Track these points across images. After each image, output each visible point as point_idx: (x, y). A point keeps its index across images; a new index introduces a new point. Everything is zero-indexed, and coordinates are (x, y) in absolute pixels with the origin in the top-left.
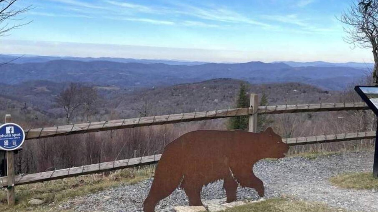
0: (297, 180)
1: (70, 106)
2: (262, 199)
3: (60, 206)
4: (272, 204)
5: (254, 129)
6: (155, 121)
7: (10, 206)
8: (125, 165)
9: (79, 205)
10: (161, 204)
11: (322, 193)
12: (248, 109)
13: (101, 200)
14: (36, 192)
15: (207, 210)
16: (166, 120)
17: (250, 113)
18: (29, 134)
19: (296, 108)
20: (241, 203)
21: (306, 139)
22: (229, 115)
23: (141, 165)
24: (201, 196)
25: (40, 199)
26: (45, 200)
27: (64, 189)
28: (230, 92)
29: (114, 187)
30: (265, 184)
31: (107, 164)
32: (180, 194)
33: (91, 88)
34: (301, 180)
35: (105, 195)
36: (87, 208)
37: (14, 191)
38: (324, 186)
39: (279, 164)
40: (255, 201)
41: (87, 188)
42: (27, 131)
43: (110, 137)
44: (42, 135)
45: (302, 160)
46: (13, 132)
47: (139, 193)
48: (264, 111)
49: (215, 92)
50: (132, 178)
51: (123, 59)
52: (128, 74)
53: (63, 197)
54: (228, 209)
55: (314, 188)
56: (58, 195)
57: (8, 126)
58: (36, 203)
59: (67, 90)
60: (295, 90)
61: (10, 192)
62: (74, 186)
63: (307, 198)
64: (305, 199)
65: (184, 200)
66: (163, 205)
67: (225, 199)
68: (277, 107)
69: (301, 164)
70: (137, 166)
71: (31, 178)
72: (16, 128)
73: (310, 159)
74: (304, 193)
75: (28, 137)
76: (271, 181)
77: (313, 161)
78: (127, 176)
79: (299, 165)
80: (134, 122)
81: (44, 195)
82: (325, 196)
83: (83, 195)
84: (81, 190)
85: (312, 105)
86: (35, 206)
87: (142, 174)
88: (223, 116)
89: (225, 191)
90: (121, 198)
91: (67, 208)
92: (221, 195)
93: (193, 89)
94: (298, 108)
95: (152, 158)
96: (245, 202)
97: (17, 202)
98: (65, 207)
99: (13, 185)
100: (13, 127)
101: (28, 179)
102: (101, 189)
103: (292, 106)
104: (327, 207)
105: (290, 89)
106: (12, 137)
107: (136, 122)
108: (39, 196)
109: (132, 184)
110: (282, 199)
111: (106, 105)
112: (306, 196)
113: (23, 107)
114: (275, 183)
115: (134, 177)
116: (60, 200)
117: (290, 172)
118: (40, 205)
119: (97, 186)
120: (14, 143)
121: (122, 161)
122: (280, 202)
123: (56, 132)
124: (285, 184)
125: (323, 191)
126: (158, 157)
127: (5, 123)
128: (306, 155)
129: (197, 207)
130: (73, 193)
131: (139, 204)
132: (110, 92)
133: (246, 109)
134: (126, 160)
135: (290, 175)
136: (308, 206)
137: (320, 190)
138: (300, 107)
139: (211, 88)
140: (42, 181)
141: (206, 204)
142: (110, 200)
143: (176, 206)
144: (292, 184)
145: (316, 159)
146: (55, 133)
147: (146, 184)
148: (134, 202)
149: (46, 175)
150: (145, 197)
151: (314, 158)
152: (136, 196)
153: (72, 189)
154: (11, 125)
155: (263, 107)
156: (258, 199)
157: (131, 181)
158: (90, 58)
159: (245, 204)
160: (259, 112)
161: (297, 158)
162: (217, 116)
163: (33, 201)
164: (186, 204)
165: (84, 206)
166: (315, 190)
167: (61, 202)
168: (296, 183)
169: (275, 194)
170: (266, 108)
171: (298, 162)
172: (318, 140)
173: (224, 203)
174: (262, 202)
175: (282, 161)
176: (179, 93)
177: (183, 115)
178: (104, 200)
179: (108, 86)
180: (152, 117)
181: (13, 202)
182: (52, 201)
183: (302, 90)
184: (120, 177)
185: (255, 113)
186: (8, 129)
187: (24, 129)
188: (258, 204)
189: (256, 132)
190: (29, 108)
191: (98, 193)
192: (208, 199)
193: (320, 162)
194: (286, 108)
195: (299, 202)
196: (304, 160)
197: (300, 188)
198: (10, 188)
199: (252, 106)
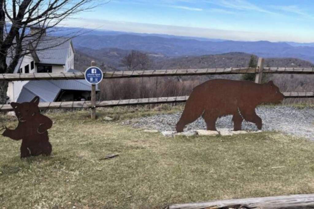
0: (287, 121)
1: (131, 66)
2: (260, 131)
3: (123, 123)
4: (266, 134)
5: (259, 81)
6: (187, 73)
7: (93, 120)
8: (165, 100)
9: (135, 123)
10: (188, 128)
11: (305, 131)
12: (256, 69)
13: (149, 121)
14: (109, 113)
15: (220, 134)
16: (195, 73)
17: (257, 71)
18: (105, 74)
19: (292, 70)
20: (244, 132)
21: (298, 93)
22: (240, 72)
23: (175, 102)
24: (216, 125)
25: (111, 117)
26: (114, 118)
27: (126, 113)
28: (243, 63)
29: (157, 115)
30: (263, 122)
31: (154, 99)
32: (201, 123)
33: (145, 54)
34: (291, 122)
35: (151, 119)
36: (140, 125)
37: (95, 110)
38: (308, 127)
39: (275, 110)
40: (255, 132)
41: (139, 114)
42: (104, 72)
43: (155, 88)
44: (114, 76)
45: (293, 108)
46: (95, 72)
47: (173, 119)
48: (267, 71)
49: (231, 62)
50: (169, 110)
51: (167, 35)
52: (170, 46)
53: (125, 117)
54: (234, 134)
55: (300, 128)
56: (122, 116)
57: (93, 68)
58: (108, 120)
59: (130, 55)
60: (292, 64)
61: (93, 110)
62: (132, 112)
63: (294, 133)
64: (292, 134)
65: (204, 127)
66: (190, 128)
67: (233, 129)
68: (278, 68)
69: (292, 111)
70: (173, 102)
71: (106, 103)
72: (97, 70)
73: (299, 108)
74: (292, 130)
75: (105, 77)
76: (268, 121)
77: (302, 110)
78: (166, 109)
79: (291, 112)
80: (173, 72)
81: (113, 115)
82: (308, 133)
83: (137, 117)
84: (136, 114)
85: (305, 68)
86: (108, 121)
87: (176, 109)
88: (236, 72)
89: (233, 124)
90: (161, 122)
91: (127, 124)
92: (230, 126)
93: (215, 59)
94: (295, 71)
95: (183, 98)
96: (247, 131)
97: (97, 117)
98: (126, 124)
99: (95, 107)
100: (96, 70)
101: (104, 104)
102: (149, 115)
103: (290, 68)
104: (309, 140)
105: (288, 63)
106: (95, 76)
107: (174, 73)
108: (110, 115)
109: (169, 114)
110: (275, 132)
111: (154, 67)
112: (294, 132)
113: (101, 65)
114: (270, 122)
115: (171, 110)
116: (123, 119)
117: (283, 116)
118: (111, 121)
119: (147, 113)
120: (96, 80)
121: (163, 98)
122: (273, 134)
123: (123, 75)
124: (278, 123)
125: (307, 130)
126: (187, 98)
127: (91, 66)
128: (297, 106)
129: (213, 131)
130: (131, 116)
131: (173, 126)
132: (157, 58)
133: (254, 69)
134: (166, 98)
135: (283, 118)
136: (294, 138)
137: (305, 129)
138: (296, 70)
139: (228, 59)
140: (112, 106)
141: (218, 131)
142: (154, 122)
143: (198, 129)
144: (283, 123)
145: (304, 109)
146: (121, 76)
147: (178, 115)
148: (170, 125)
149: (115, 102)
150: (176, 122)
151: (303, 108)
152: (171, 122)
153: (131, 114)
154: (95, 68)
155: (268, 68)
156: (256, 131)
157: (169, 112)
158: (145, 34)
159: (247, 133)
160: (264, 71)
161: (289, 107)
162: (232, 72)
163: (107, 118)
164: (205, 129)
165: (137, 124)
166: (301, 129)
167: (123, 120)
168: (286, 123)
169: (270, 129)
170: (269, 69)
171: (289, 110)
172: (307, 95)
173: (231, 131)
174: (260, 133)
175: (278, 108)
176: (205, 62)
177: (208, 70)
178: (150, 121)
179: (156, 54)
180: (186, 70)
181: (94, 117)
182: (118, 119)
183: (298, 64)
184: (161, 109)
185: (261, 72)
186: (93, 70)
187: (103, 71)
188: (257, 134)
189: (260, 83)
190: (105, 66)
191: (147, 117)
192: (221, 128)
193: (307, 111)
194: (285, 70)
195: (287, 135)
196: (294, 109)
197: (289, 127)
198: (93, 108)
199: (259, 67)
